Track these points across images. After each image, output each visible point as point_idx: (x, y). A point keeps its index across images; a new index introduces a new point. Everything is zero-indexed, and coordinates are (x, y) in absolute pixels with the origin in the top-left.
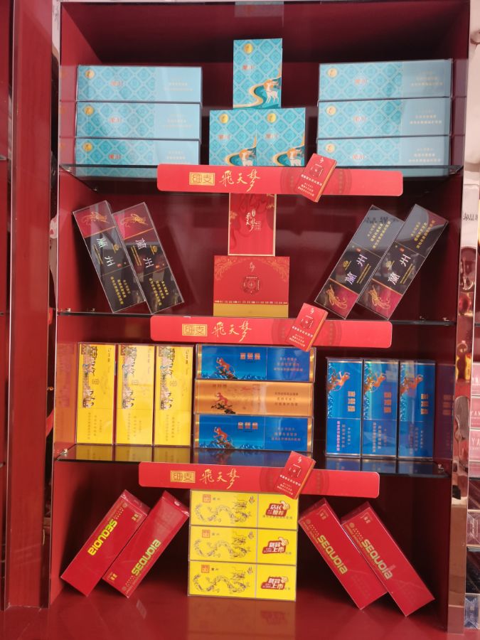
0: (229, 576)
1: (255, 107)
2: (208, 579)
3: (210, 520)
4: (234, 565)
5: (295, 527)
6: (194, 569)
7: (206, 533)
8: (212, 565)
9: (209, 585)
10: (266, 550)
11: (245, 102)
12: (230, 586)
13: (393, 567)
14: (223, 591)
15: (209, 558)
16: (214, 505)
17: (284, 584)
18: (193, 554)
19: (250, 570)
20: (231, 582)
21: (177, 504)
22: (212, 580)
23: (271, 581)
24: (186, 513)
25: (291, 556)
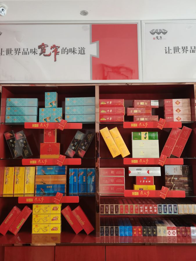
0: (43, 228)
1: (51, 107)
2: (37, 229)
3: (38, 212)
4: (44, 224)
5: (60, 213)
6: (34, 226)
7: (37, 216)
8: (38, 225)
9: (37, 231)
10: (53, 220)
11: (48, 106)
12: (43, 231)
13: (84, 222)
14: (41, 232)
15: (37, 223)
16: (39, 208)
17: (57, 229)
18: (33, 222)
19: (48, 226)
20: (43, 229)
21: (29, 208)
22: (38, 229)
23: (54, 228)
24: (31, 211)
25: (59, 221)
